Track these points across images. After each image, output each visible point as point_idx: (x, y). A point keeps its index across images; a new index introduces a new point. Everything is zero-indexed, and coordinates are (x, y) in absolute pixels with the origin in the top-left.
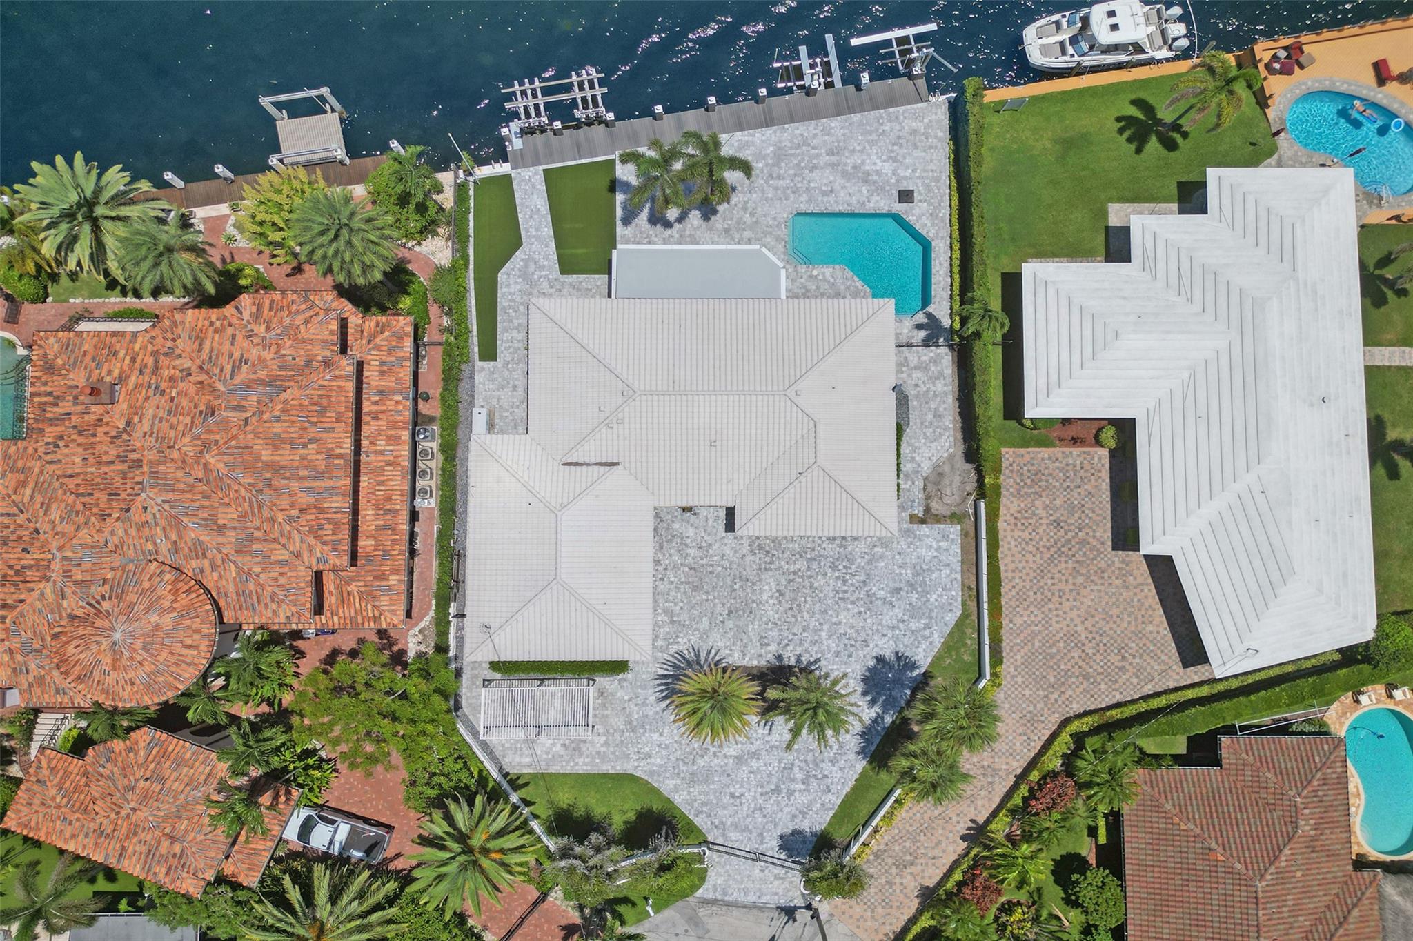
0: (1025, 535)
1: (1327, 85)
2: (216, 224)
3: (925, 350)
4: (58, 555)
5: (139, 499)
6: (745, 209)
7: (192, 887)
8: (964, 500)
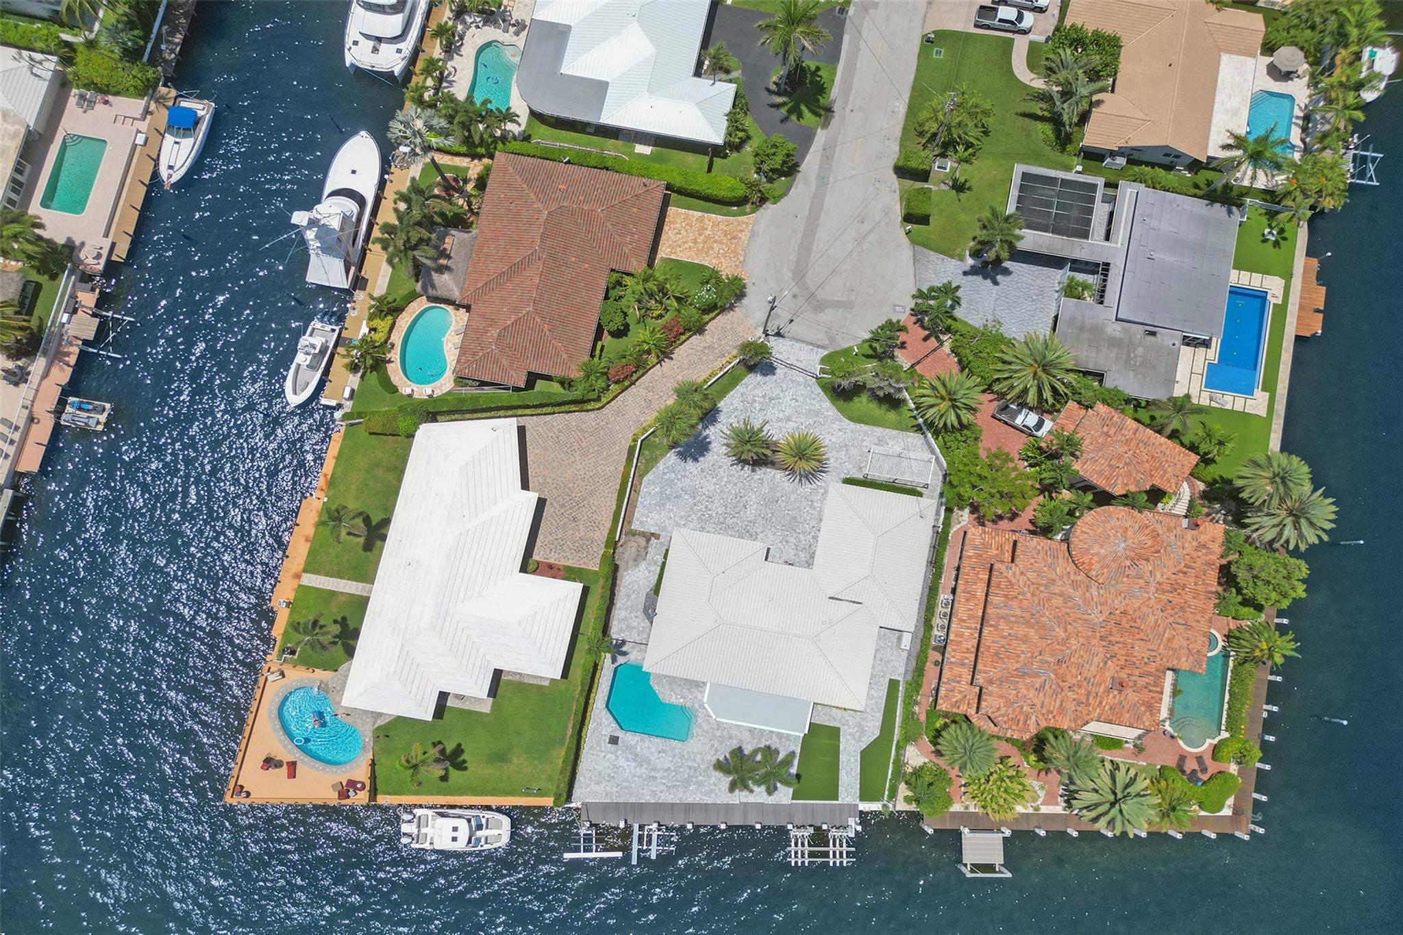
0: (595, 516)
1: (328, 768)
2: (1050, 800)
3: (626, 638)
4: (1151, 595)
5: (1103, 618)
6: (716, 750)
7: (1101, 408)
8: (625, 543)
